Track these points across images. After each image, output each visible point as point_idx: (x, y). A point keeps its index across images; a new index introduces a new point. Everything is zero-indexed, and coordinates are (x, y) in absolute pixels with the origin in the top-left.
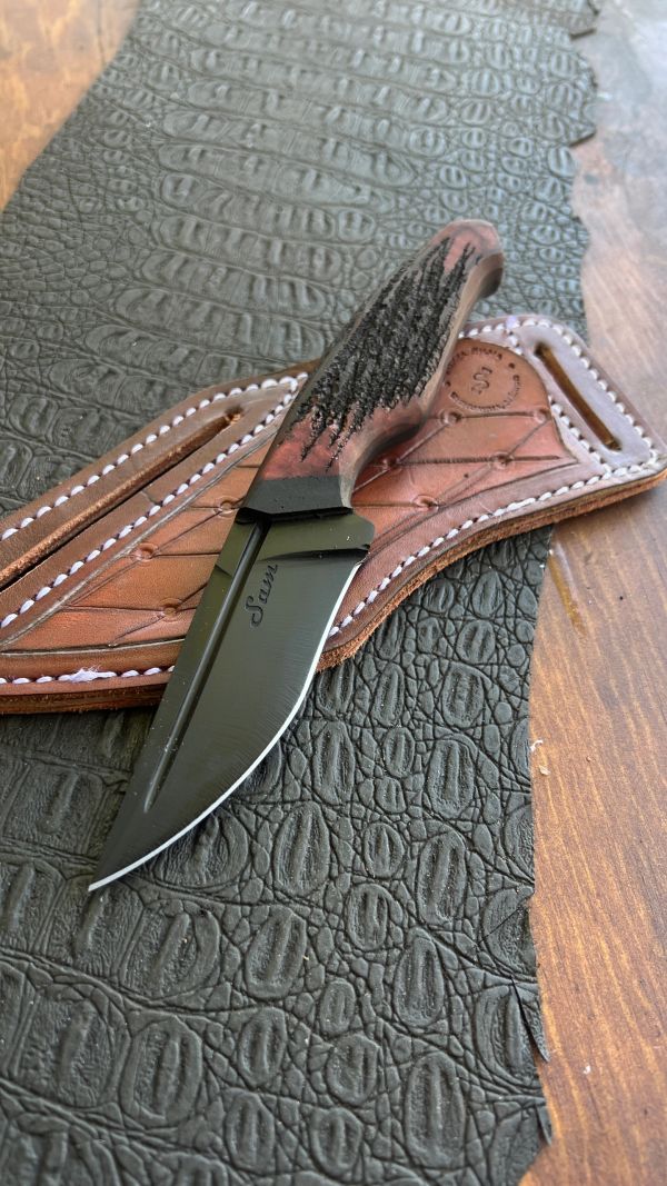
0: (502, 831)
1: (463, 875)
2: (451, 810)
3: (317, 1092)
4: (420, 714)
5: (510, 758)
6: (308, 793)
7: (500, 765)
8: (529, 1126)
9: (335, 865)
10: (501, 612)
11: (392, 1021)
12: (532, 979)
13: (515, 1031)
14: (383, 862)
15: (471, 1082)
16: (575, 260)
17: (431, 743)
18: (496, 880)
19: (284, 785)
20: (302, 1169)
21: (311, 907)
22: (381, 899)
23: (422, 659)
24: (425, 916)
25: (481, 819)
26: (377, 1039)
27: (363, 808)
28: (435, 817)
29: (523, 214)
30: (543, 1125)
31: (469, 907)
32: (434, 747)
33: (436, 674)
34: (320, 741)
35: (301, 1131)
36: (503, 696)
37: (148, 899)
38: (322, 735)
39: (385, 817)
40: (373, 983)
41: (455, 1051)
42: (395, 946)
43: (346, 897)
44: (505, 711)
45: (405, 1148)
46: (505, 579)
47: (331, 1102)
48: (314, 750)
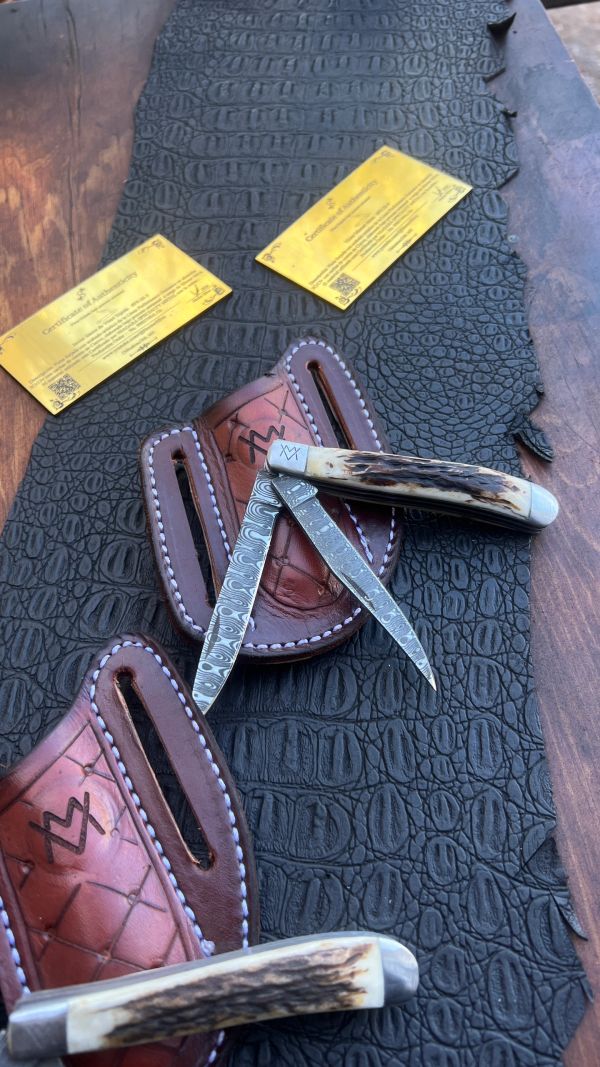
0: (527, 781)
1: (504, 820)
2: (488, 773)
3: (427, 989)
4: (455, 703)
5: (525, 725)
6: (384, 777)
7: (519, 732)
8: (576, 993)
9: (413, 827)
10: (502, 611)
11: (470, 932)
12: (564, 888)
13: (557, 926)
14: (446, 819)
15: (531, 968)
16: (519, 294)
17: (466, 724)
18: (528, 820)
19: (366, 774)
20: (427, 1042)
21: (402, 860)
22: (448, 846)
23: (449, 659)
24: (482, 855)
25: (510, 776)
26: (462, 946)
27: (426, 782)
28: (478, 780)
29: (471, 260)
30: (586, 991)
31: (511, 842)
32: (469, 726)
33: (462, 670)
34: (386, 737)
35: (421, 1016)
36: (514, 677)
37: (288, 872)
38: (386, 732)
39: (443, 786)
40: (452, 909)
41: (517, 948)
42: (464, 878)
43: (424, 848)
44: (517, 690)
45: (493, 1018)
46: (501, 583)
47: (438, 995)
48: (383, 743)
